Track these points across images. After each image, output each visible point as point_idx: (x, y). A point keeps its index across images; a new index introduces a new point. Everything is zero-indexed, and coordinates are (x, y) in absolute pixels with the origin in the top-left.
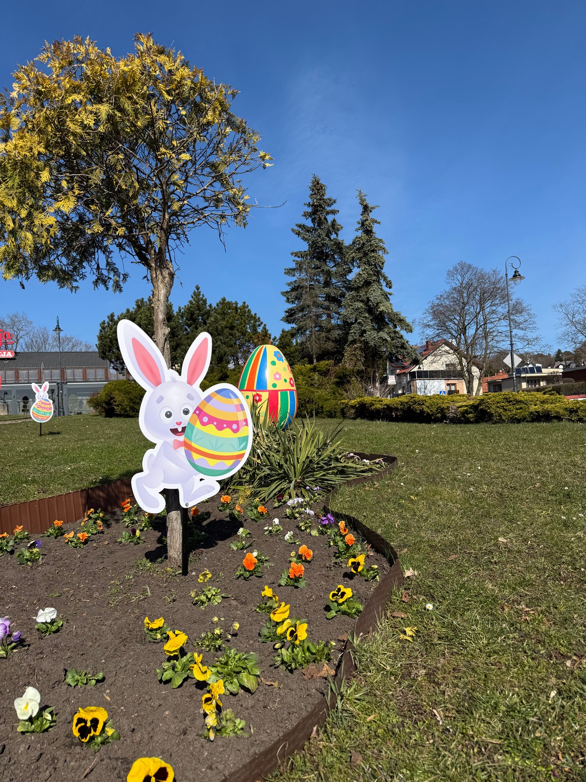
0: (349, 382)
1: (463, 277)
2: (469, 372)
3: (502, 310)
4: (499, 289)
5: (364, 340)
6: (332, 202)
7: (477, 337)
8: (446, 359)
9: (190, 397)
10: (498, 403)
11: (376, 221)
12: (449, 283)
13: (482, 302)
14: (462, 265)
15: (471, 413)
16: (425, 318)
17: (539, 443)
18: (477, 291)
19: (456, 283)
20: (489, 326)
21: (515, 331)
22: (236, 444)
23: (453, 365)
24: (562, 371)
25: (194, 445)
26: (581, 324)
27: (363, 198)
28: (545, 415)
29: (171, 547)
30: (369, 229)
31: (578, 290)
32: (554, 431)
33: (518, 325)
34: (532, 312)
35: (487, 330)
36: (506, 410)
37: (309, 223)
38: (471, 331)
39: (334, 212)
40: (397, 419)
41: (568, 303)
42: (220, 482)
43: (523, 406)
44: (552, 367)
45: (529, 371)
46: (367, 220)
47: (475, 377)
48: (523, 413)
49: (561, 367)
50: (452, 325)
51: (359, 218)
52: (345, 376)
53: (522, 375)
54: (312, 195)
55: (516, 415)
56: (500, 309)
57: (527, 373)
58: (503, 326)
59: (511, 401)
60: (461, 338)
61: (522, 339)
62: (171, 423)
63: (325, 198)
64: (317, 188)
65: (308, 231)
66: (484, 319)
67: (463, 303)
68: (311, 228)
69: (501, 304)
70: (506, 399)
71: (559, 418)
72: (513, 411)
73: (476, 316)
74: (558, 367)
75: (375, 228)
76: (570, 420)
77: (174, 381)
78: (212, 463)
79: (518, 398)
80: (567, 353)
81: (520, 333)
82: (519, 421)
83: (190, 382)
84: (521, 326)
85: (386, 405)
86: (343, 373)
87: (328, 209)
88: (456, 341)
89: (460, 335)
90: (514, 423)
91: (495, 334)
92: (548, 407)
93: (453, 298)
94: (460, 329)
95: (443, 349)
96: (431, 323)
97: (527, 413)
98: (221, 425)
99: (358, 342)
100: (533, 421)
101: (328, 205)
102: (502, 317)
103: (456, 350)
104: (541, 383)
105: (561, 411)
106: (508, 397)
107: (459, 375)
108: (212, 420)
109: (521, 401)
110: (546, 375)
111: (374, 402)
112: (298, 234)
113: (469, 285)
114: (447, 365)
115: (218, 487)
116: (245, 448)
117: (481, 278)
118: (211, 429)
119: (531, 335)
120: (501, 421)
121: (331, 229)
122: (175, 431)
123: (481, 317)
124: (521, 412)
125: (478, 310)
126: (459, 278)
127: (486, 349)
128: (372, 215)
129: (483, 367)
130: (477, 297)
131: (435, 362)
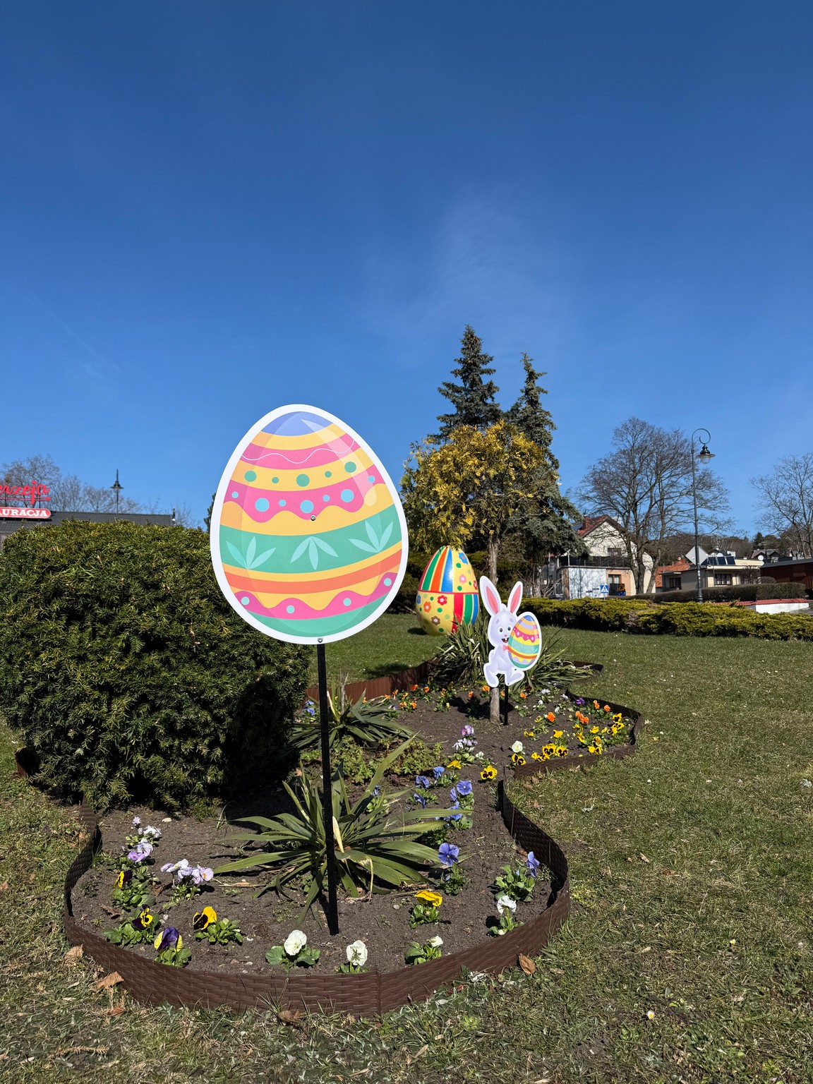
0: (510, 578)
1: (634, 437)
2: (640, 560)
3: (685, 482)
4: (682, 455)
5: (526, 529)
6: (487, 359)
7: (651, 515)
8: (609, 543)
9: (511, 620)
10: (682, 614)
11: (543, 391)
12: (616, 444)
13: (659, 470)
14: (634, 423)
15: (654, 623)
16: (583, 487)
17: (722, 658)
18: (653, 456)
19: (626, 445)
20: (667, 502)
21: (700, 511)
22: (533, 649)
23: (618, 550)
24: (762, 564)
25: (512, 649)
26: (786, 505)
27: (529, 362)
28: (730, 630)
29: (493, 709)
30: (535, 399)
31: (785, 461)
32: (738, 647)
33: (705, 503)
34: (723, 487)
35: (665, 507)
36: (690, 622)
37: (459, 382)
38: (643, 508)
39: (489, 372)
40: (571, 625)
41: (770, 477)
42: (525, 672)
43: (708, 618)
44: (749, 558)
45: (718, 562)
46: (533, 389)
47: (647, 568)
48: (708, 627)
49: (761, 558)
50: (619, 499)
51: (523, 385)
52: (506, 572)
53: (708, 568)
54: (464, 349)
55: (701, 628)
56: (682, 481)
57: (715, 564)
58: (685, 503)
59: (696, 613)
60: (628, 517)
61: (710, 521)
62: (501, 635)
63: (480, 354)
64: (471, 342)
65: (458, 392)
66: (661, 493)
67: (634, 471)
68: (462, 388)
69: (684, 474)
70: (691, 610)
71: (745, 634)
72: (698, 624)
73: (651, 490)
74: (756, 558)
75: (542, 399)
76: (756, 636)
77: (504, 611)
78: (521, 660)
79: (704, 610)
80: (770, 538)
81: (708, 513)
82: (704, 635)
83: (512, 611)
84: (709, 504)
85: (557, 608)
86: (505, 568)
87: (483, 367)
88: (623, 520)
89: (629, 512)
90: (699, 636)
91: (674, 512)
92: (734, 621)
93: (622, 464)
94: (629, 505)
95: (606, 529)
96: (591, 495)
97: (712, 626)
98: (526, 637)
99: (518, 531)
100: (718, 635)
101: (483, 363)
102: (685, 492)
103: (623, 531)
104: (734, 578)
105: (747, 626)
106: (693, 608)
107: (627, 564)
108: (522, 634)
109: (706, 614)
110: (741, 568)
111: (542, 604)
112: (447, 395)
113: (642, 448)
114: (609, 549)
115: (523, 675)
116: (537, 652)
117: (658, 440)
118: (521, 639)
119: (721, 516)
120: (685, 633)
121: (486, 393)
122: (504, 640)
123: (656, 490)
124: (707, 626)
125: (653, 481)
126: (630, 438)
127: (662, 532)
128: (538, 383)
129: (658, 555)
130: (653, 464)
131: (595, 546)
